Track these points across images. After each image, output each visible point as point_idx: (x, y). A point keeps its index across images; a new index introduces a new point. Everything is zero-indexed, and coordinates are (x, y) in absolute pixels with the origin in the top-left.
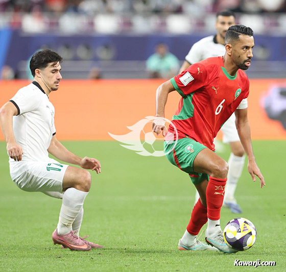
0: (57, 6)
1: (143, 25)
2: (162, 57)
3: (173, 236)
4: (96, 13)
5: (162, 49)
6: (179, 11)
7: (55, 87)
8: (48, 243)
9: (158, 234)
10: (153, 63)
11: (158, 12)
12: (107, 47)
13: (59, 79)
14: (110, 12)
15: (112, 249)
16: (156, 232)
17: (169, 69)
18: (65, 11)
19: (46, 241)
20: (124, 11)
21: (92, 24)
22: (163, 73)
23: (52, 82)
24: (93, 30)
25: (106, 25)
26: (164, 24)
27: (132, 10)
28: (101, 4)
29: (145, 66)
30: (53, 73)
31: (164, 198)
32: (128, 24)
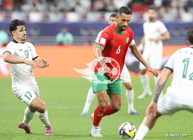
0: (10, 7)
1: (54, 18)
2: (64, 34)
3: (70, 127)
4: (30, 11)
5: (64, 30)
6: (73, 10)
7: (24, 39)
8: (5, 131)
9: (62, 126)
10: (60, 37)
11: (62, 11)
12: (35, 29)
13: (25, 34)
14: (37, 11)
15: (38, 134)
16: (62, 125)
17: (68, 41)
18: (14, 10)
19: (4, 130)
20: (44, 10)
21: (28, 17)
22: (65, 43)
23: (21, 36)
24: (28, 20)
25: (35, 17)
26: (65, 17)
27: (49, 10)
28: (32, 6)
29: (55, 39)
30: (20, 32)
31: (65, 107)
32: (47, 17)
